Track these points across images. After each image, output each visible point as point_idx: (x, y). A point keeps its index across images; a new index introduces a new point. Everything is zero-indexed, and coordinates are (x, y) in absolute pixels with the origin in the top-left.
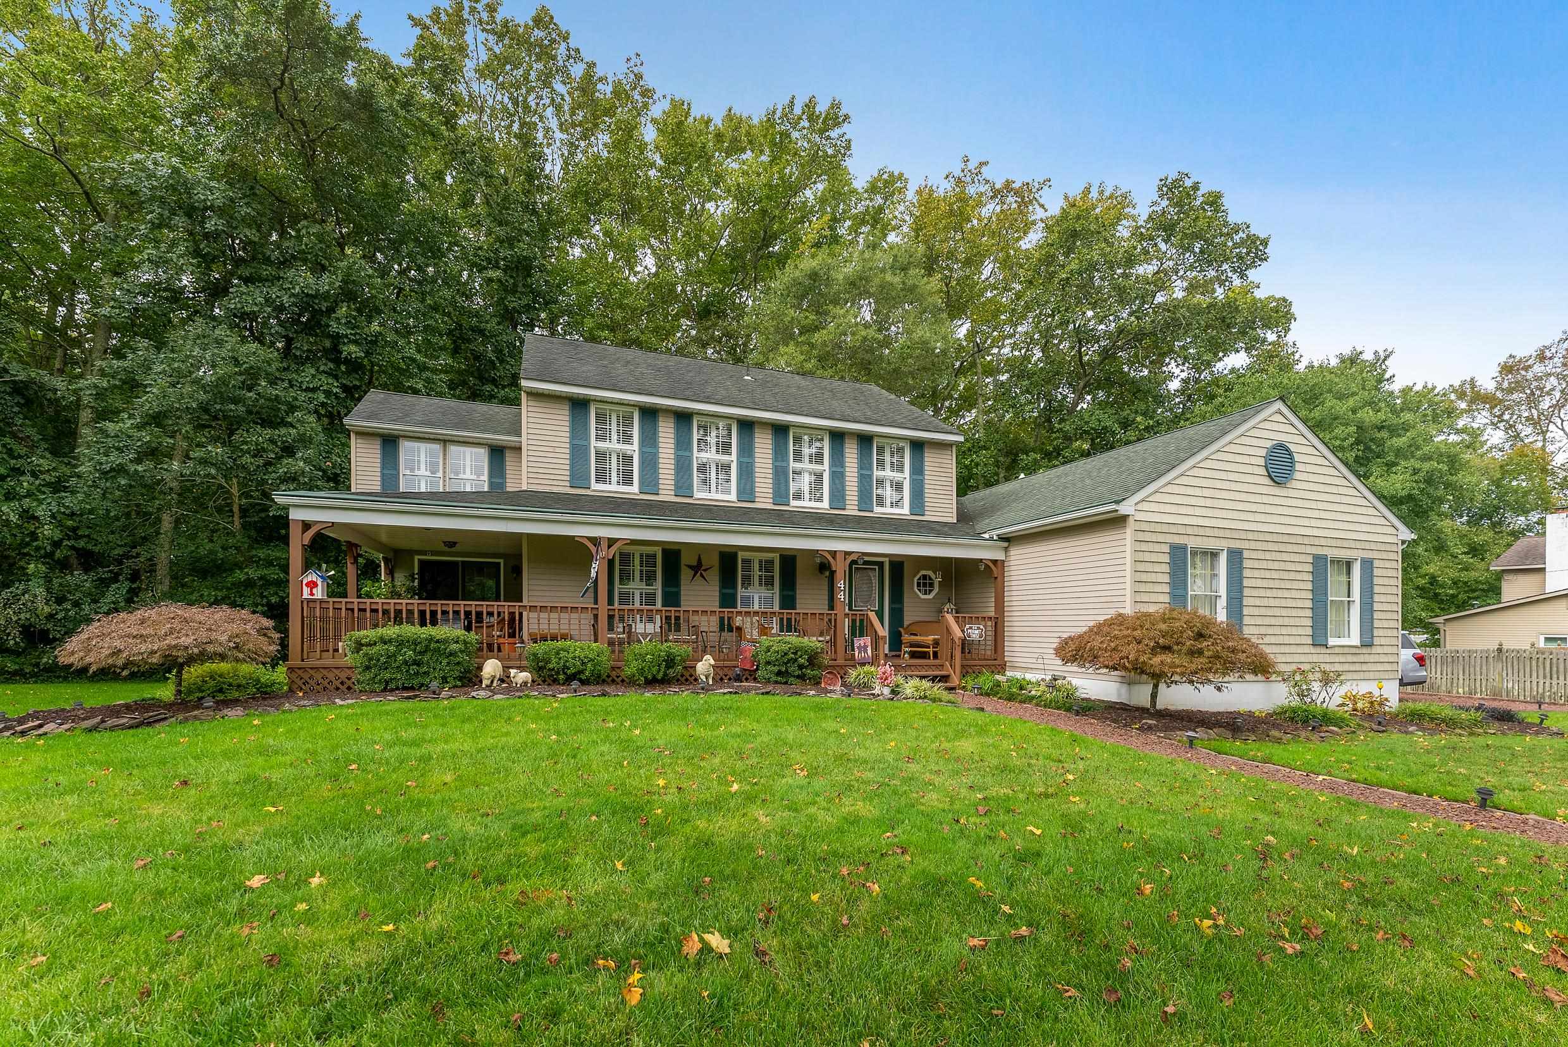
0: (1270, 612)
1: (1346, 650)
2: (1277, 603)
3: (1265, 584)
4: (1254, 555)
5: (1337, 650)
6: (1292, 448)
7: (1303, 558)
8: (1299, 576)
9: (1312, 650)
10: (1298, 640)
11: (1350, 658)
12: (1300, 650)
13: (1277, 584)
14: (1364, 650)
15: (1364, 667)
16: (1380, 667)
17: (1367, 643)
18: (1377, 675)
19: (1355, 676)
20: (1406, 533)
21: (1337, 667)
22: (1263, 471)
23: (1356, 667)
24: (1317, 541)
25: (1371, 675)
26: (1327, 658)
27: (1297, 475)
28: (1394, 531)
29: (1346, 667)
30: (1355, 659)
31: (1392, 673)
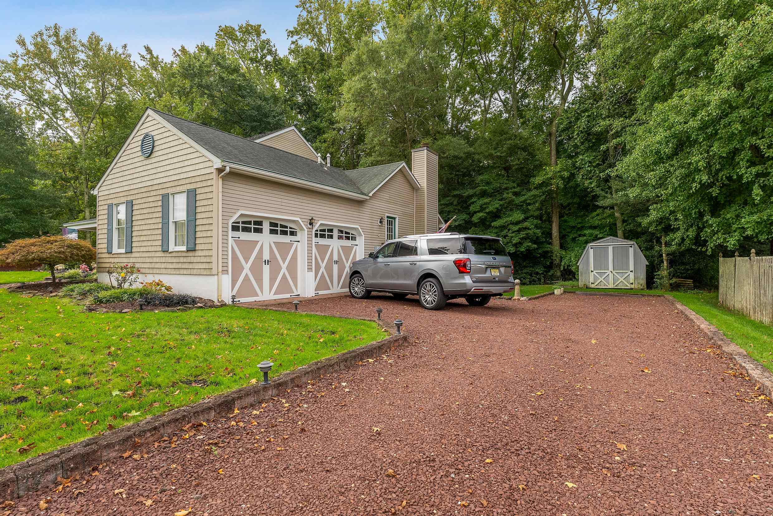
0: (143, 233)
1: (180, 254)
2: (146, 227)
3: (142, 217)
4: (137, 202)
5: (173, 254)
6: (153, 133)
7: (157, 198)
8: (156, 210)
9: (162, 254)
10: (154, 249)
11: (182, 260)
12: (155, 255)
13: (146, 216)
14: (191, 254)
15: (191, 266)
16: (200, 266)
17: (192, 249)
18: (198, 272)
19: (185, 272)
20: (218, 163)
21: (175, 266)
22: (140, 154)
23: (186, 266)
24: (165, 186)
25: (195, 272)
26: (170, 260)
27: (156, 149)
28: (209, 164)
29: (180, 266)
30: (185, 260)
31: (208, 272)
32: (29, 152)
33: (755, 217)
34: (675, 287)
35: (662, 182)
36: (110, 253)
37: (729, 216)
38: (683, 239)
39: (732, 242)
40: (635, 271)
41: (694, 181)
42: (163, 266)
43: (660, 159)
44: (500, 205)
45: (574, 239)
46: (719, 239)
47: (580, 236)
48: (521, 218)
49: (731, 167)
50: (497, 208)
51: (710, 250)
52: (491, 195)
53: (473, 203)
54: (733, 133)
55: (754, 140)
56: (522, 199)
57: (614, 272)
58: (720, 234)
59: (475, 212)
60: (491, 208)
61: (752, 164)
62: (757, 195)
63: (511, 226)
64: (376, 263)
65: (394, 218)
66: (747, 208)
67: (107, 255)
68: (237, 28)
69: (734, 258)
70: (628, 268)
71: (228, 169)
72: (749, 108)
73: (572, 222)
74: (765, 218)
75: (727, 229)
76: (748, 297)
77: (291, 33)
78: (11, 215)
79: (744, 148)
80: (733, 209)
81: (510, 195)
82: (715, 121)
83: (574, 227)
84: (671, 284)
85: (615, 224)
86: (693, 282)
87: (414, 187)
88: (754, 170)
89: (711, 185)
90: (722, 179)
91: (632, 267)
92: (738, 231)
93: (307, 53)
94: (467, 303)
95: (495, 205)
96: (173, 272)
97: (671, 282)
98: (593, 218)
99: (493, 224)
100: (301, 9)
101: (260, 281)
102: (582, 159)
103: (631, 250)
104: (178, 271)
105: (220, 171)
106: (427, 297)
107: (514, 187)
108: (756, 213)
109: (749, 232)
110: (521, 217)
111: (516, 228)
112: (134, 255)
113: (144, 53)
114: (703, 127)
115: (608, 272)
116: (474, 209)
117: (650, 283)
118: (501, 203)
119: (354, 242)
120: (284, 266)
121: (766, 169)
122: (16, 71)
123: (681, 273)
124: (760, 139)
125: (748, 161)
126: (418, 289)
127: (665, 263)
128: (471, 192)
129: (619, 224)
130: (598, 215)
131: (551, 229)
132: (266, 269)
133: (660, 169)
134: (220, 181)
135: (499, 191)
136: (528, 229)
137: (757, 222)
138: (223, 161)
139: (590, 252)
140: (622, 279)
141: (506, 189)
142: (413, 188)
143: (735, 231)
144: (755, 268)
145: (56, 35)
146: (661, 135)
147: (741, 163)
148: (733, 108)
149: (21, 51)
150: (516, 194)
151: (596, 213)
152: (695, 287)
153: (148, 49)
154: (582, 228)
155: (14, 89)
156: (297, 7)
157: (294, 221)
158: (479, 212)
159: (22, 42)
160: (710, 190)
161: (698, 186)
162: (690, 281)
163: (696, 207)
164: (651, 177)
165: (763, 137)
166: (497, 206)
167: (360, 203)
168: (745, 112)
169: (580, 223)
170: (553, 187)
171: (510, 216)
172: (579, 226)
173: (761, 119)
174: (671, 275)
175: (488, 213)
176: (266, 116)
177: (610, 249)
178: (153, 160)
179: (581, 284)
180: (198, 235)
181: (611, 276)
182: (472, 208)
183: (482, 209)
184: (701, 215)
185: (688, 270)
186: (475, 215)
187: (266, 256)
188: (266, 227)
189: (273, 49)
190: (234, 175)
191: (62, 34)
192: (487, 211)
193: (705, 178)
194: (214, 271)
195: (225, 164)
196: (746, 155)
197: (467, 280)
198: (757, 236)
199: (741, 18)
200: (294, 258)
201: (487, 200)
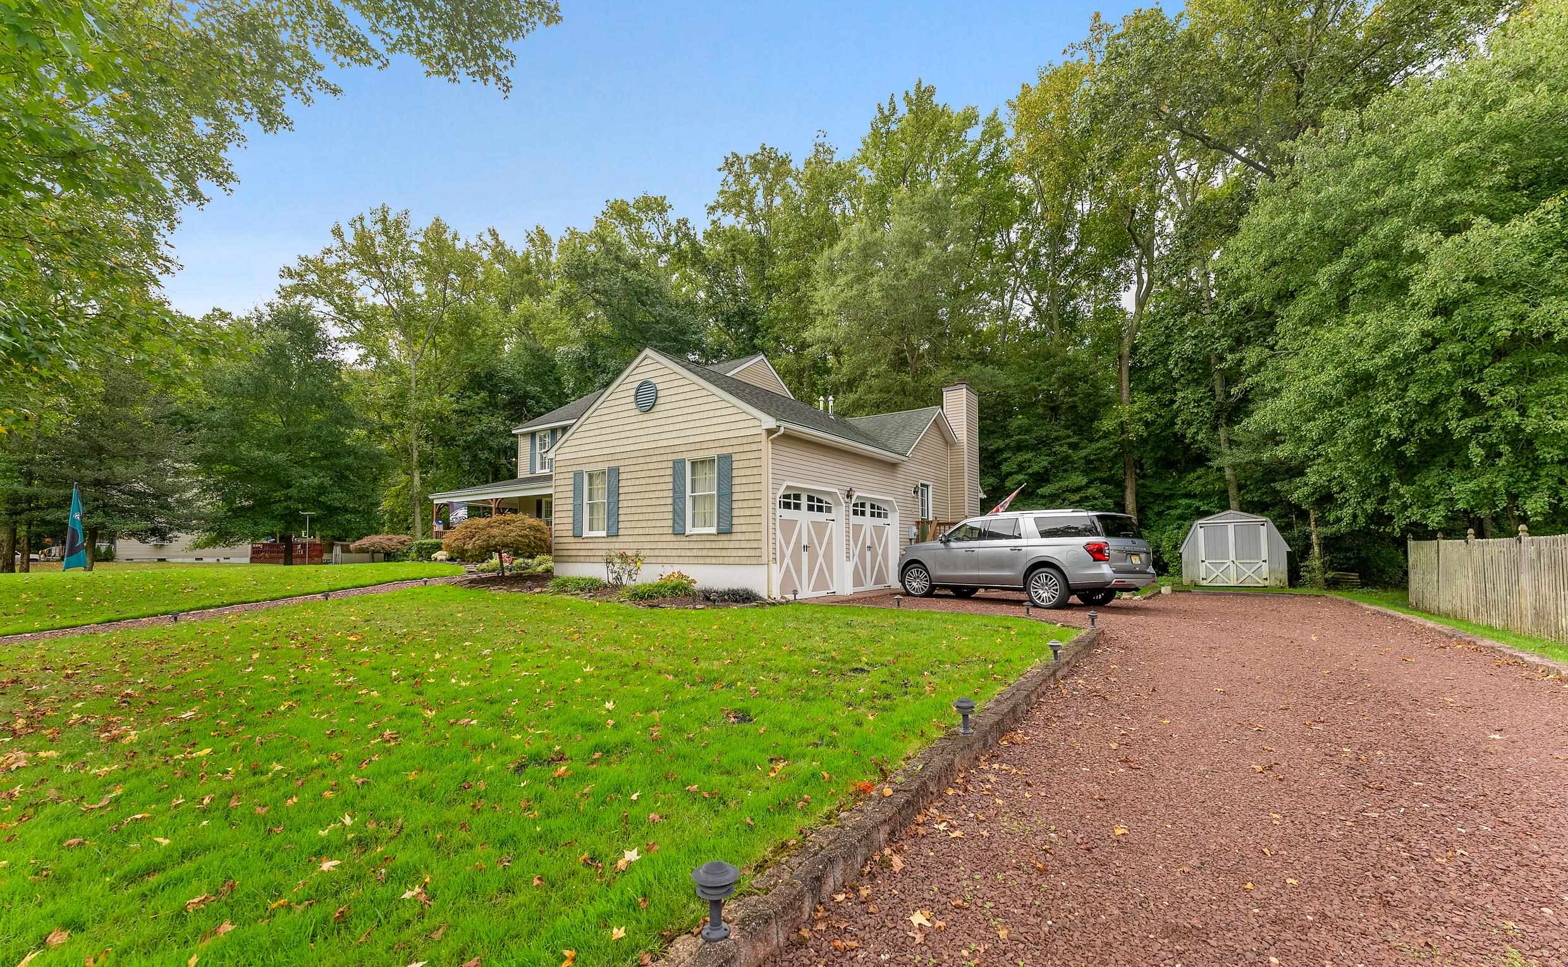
0: (639, 510)
1: (704, 538)
2: (644, 503)
3: (636, 489)
4: (627, 469)
5: (694, 538)
6: (653, 381)
7: (664, 465)
8: (662, 480)
9: (673, 538)
10: (661, 531)
11: (708, 545)
12: (663, 538)
13: (644, 488)
14: (723, 537)
15: (724, 553)
16: (740, 553)
17: (725, 530)
18: (737, 560)
19: (714, 561)
20: (770, 422)
21: (695, 553)
22: (633, 406)
23: (717, 553)
24: (677, 449)
25: (731, 560)
26: (687, 545)
27: (660, 401)
28: (757, 423)
29: (704, 553)
30: (713, 545)
31: (754, 559)
32: (345, 388)
33: (1471, 485)
34: (1333, 584)
35: (1329, 435)
36: (578, 535)
37: (1428, 483)
38: (1355, 516)
39: (1435, 518)
40: (1270, 560)
41: (1377, 435)
42: (674, 553)
43: (1324, 403)
44: (1050, 463)
45: (1160, 514)
46: (1415, 514)
47: (1169, 508)
48: (1084, 483)
49: (1433, 418)
50: (1045, 467)
51: (1398, 530)
52: (1034, 448)
53: (1006, 460)
54: (1438, 374)
55: (1468, 384)
56: (1083, 453)
57: (1237, 562)
58: (1415, 508)
59: (1010, 474)
60: (1036, 468)
61: (1465, 414)
62: (1476, 455)
63: (1067, 495)
64: (948, 548)
65: (927, 486)
66: (1455, 471)
67: (572, 540)
68: (631, 202)
69: (1435, 542)
70: (1258, 556)
71: (782, 430)
72: (1459, 341)
73: (1157, 488)
74: (1486, 486)
75: (1426, 501)
76: (1464, 595)
77: (712, 209)
78: (327, 482)
79: (1453, 394)
80: (1434, 473)
81: (1065, 448)
82: (1411, 358)
83: (1159, 495)
84: (1326, 580)
85: (1226, 491)
86: (1360, 578)
87: (948, 441)
88: (1469, 422)
89: (1404, 441)
90: (1419, 433)
91: (1265, 556)
92: (1443, 503)
93: (733, 236)
94: (1080, 602)
95: (1041, 463)
96: (692, 560)
97: (1327, 576)
98: (1191, 483)
99: (1040, 491)
100: (726, 172)
101: (799, 572)
102: (1183, 398)
103: (1263, 530)
104: (701, 559)
105: (770, 432)
106: (1041, 591)
107: (1069, 437)
108: (1471, 479)
109: (1461, 506)
110: (1084, 481)
111: (1077, 497)
112: (620, 539)
113: (487, 238)
114: (1395, 363)
115: (1229, 563)
116: (1009, 469)
117: (1294, 577)
118: (1051, 459)
119: (886, 521)
120: (821, 552)
121: (1487, 421)
122: (324, 272)
123: (1339, 564)
124: (1477, 382)
125: (1460, 410)
126: (1025, 584)
127: (1316, 549)
128: (1000, 443)
129: (1232, 492)
130: (1199, 478)
131: (1123, 498)
132: (805, 555)
133: (1323, 419)
134: (770, 445)
135: (1043, 443)
136: (1095, 498)
137: (1473, 492)
138: (777, 420)
139: (1200, 532)
140: (1249, 573)
141: (1057, 439)
142: (947, 443)
143: (1438, 504)
144: (1477, 553)
145: (384, 220)
146: (1331, 372)
147: (1450, 413)
148: (1437, 342)
149: (336, 244)
150: (1074, 446)
151: (1196, 475)
152: (1363, 585)
153: (494, 234)
154: (1171, 497)
155: (317, 297)
156: (720, 170)
157: (829, 493)
158: (1017, 473)
159: (337, 233)
160: (1403, 448)
161: (1385, 443)
162: (1354, 576)
163: (1377, 469)
164: (1313, 429)
165: (1481, 380)
166: (1045, 463)
167: (893, 466)
168: (1456, 348)
169: (1168, 489)
170: (1132, 436)
171: (1062, 479)
172: (1167, 493)
173: (1477, 356)
174: (1327, 566)
175: (1031, 475)
176: (683, 332)
177: (1231, 527)
178: (656, 416)
179: (1186, 580)
180: (735, 513)
181: (1233, 567)
182: (1005, 468)
183: (1021, 468)
184: (1384, 482)
185: (1350, 559)
186: (1010, 478)
187: (805, 542)
188: (804, 502)
189: (692, 232)
190: (789, 438)
191: (391, 217)
192: (1030, 471)
193: (1395, 432)
194: (764, 559)
195: (778, 423)
196: (1458, 402)
197: (1105, 569)
198: (1472, 511)
199: (1450, 230)
200: (830, 543)
201: (1029, 456)
